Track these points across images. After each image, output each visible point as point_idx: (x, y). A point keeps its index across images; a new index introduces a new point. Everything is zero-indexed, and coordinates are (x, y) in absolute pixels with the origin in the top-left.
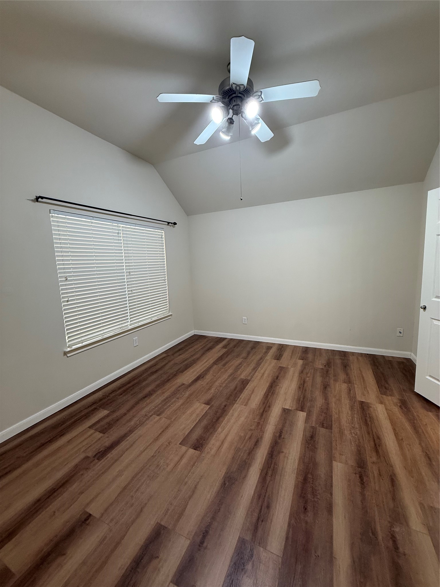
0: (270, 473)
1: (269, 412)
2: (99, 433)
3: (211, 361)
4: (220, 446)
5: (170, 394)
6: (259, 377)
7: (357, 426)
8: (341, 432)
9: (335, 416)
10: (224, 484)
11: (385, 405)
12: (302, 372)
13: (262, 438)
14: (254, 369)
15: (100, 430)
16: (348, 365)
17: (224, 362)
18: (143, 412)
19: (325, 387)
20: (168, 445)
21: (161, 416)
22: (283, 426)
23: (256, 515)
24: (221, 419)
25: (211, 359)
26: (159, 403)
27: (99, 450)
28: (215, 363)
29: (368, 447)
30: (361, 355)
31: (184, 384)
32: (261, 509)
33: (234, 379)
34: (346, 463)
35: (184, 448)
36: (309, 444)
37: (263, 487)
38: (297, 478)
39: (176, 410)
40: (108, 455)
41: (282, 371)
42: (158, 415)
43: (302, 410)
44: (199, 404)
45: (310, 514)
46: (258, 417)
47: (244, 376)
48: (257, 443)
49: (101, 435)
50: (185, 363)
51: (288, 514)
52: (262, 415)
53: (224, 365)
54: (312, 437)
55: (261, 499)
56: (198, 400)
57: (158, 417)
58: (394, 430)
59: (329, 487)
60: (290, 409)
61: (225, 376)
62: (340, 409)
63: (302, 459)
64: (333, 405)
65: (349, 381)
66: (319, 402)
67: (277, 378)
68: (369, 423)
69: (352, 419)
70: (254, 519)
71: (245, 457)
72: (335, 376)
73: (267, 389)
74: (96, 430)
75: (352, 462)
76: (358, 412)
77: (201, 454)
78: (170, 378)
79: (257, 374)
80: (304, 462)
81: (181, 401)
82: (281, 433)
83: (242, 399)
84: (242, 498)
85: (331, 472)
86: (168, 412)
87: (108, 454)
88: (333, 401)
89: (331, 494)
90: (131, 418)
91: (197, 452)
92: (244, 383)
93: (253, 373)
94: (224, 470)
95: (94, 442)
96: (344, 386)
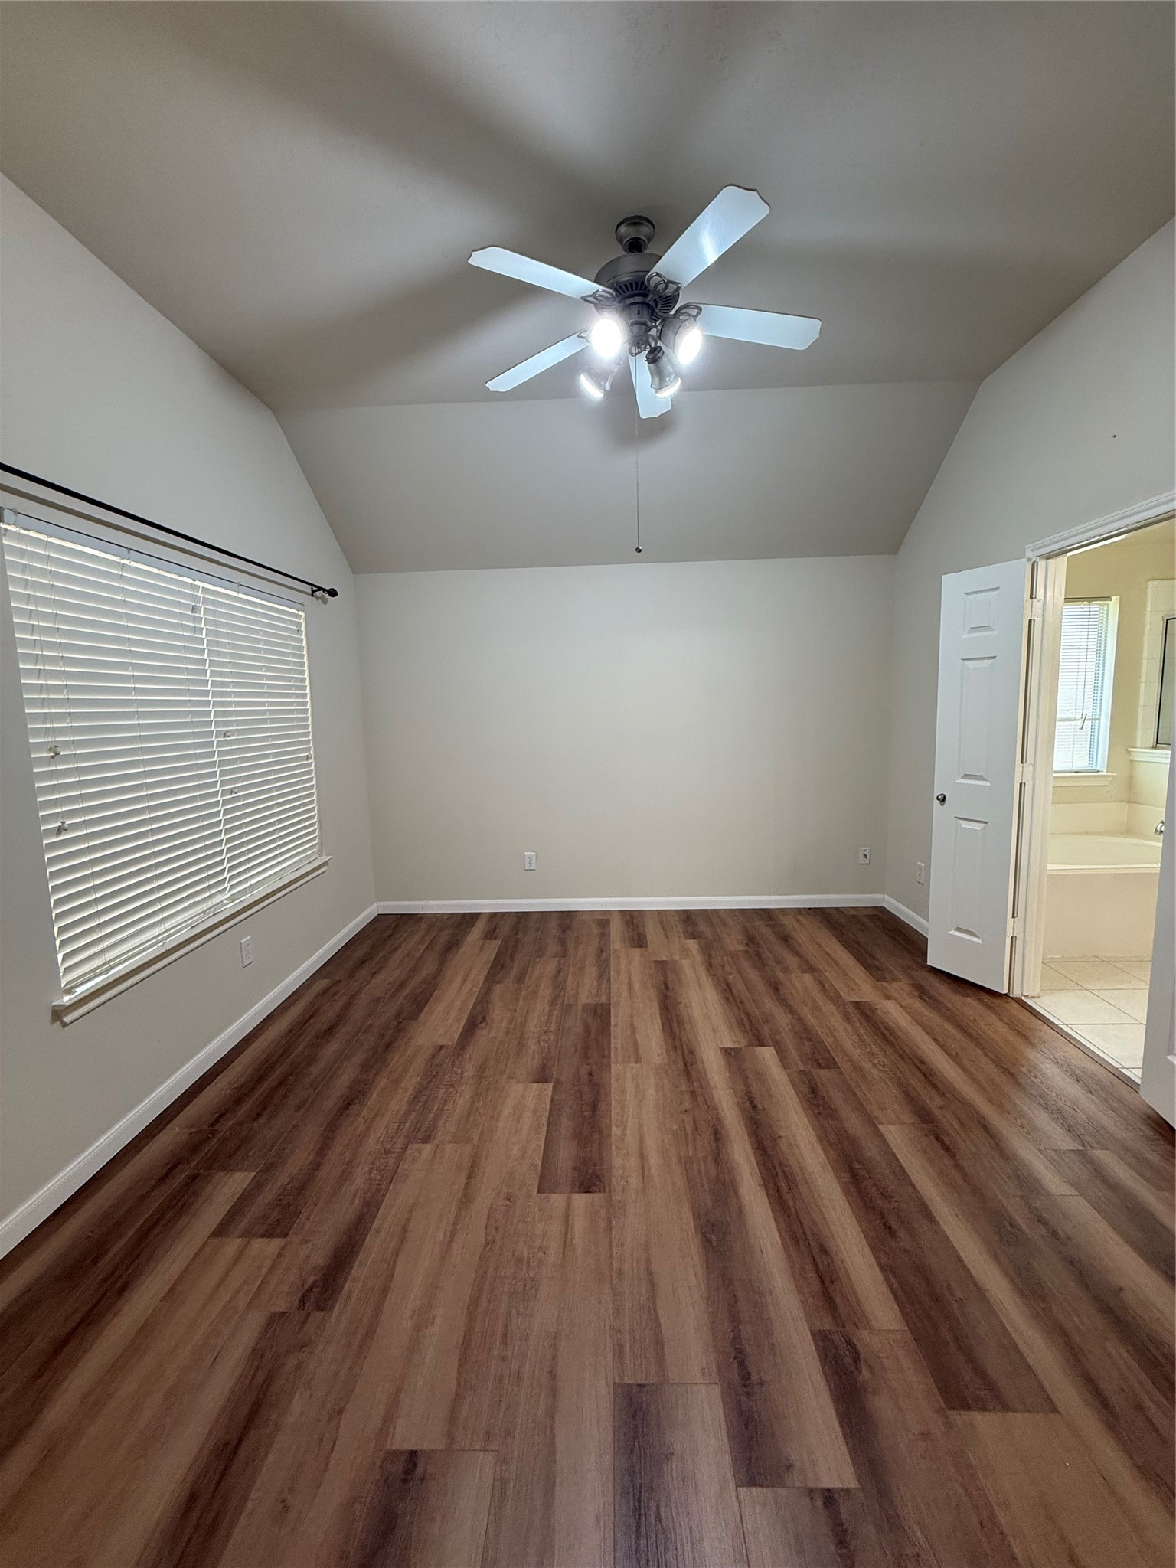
0: (783, 1185)
1: (700, 1064)
2: (266, 1240)
3: (478, 976)
4: (643, 1167)
5: (418, 1079)
6: (625, 993)
7: (876, 1050)
8: (857, 1068)
9: (828, 1041)
10: (706, 1242)
11: (896, 999)
12: (710, 966)
13: (719, 1120)
14: (600, 977)
15: (262, 1232)
16: (789, 936)
17: (514, 972)
18: (372, 1144)
19: (775, 987)
20: (508, 1203)
21: (436, 1142)
22: (747, 1085)
23: (812, 1275)
24: (602, 1106)
25: (475, 971)
26: (403, 1111)
27: (303, 1285)
28: (492, 978)
29: (916, 1083)
30: (800, 911)
31: (441, 1047)
32: (814, 1260)
33: (568, 1009)
34: (902, 1123)
35: (557, 1200)
36: (818, 1106)
37: (789, 1217)
38: (838, 1178)
39: (469, 1115)
40: (346, 1287)
41: (669, 972)
42: (426, 1140)
43: (762, 1043)
44: (521, 1086)
45: (902, 1234)
46: (683, 1080)
47: (587, 997)
48: (718, 1134)
49: (276, 1244)
50: (407, 991)
51: (867, 1249)
52: (688, 1074)
53: (520, 979)
54: (814, 1091)
55: (801, 1242)
56: (510, 1078)
57: (428, 1149)
58: (936, 1040)
59: (901, 1174)
60: (737, 1046)
61: (541, 1007)
62: (829, 1025)
63: (823, 1139)
64: (811, 1021)
65: (810, 968)
66: (783, 1020)
67: (667, 987)
68: (892, 1039)
69: (860, 1039)
70: (816, 1286)
71: (713, 1173)
72: (778, 962)
73: (661, 1015)
74: (248, 1234)
75: (908, 1118)
76: (861, 1024)
77: (610, 1197)
78: (387, 1038)
79: (614, 987)
80: (831, 1144)
81: (466, 1093)
82: (751, 1100)
83: (619, 1048)
84: (765, 1255)
85: (888, 1146)
86: (448, 1127)
87: (345, 1282)
88: (806, 1012)
89: (912, 1185)
90: (344, 1171)
91: (597, 1198)
92: (601, 1014)
93: (604, 986)
94: (687, 1214)
95: (265, 1270)
96: (807, 978)
